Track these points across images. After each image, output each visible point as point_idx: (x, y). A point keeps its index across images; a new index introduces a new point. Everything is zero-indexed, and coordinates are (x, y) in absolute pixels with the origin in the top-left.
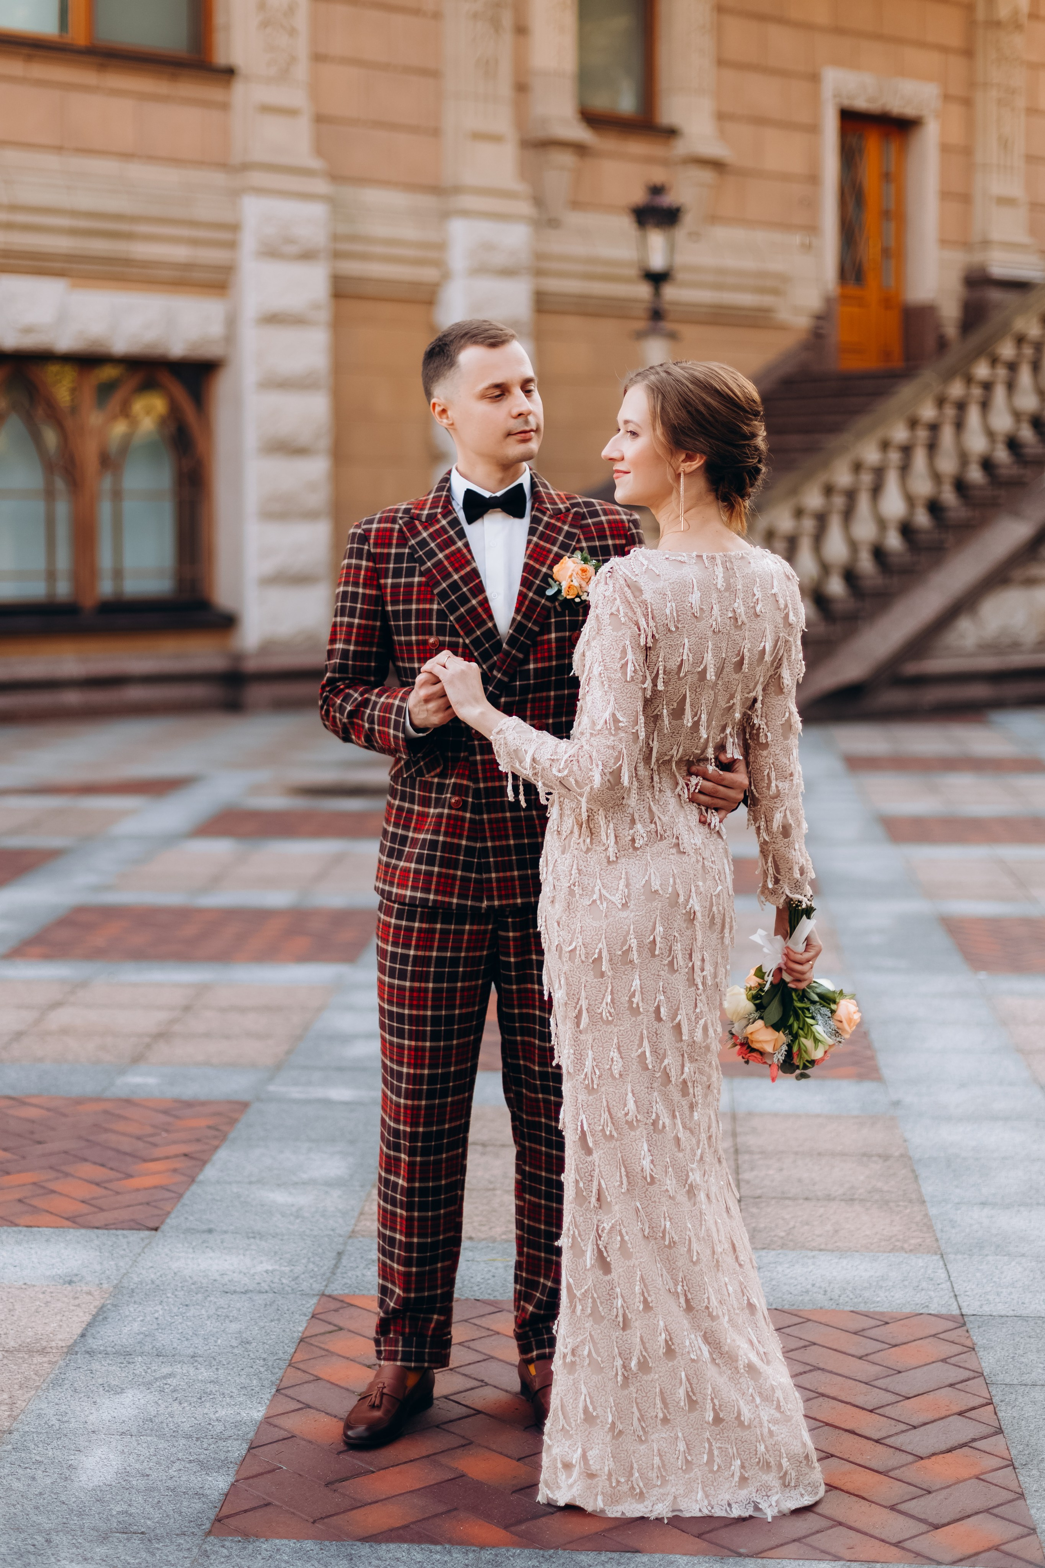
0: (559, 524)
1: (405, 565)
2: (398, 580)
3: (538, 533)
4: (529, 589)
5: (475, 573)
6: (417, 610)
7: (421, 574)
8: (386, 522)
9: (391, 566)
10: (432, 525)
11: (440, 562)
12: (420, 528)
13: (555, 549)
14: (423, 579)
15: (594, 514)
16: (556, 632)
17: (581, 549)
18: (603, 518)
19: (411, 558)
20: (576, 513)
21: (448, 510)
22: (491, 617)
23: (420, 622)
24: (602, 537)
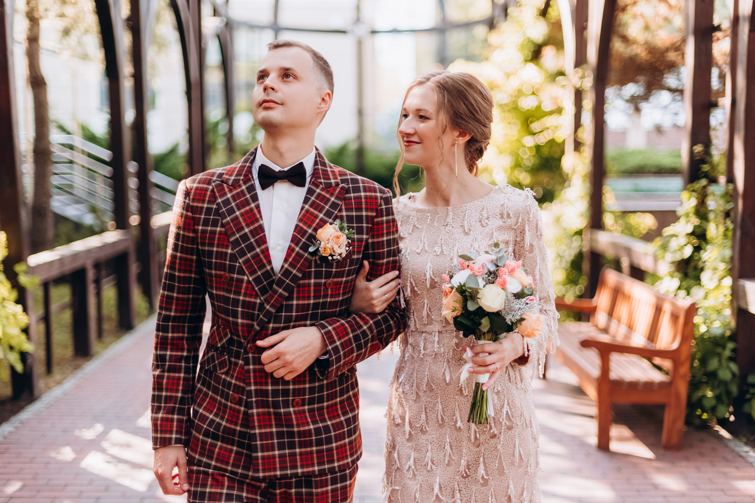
0: (328, 196)
1: (212, 217)
2: (206, 228)
3: (310, 201)
4: (297, 245)
5: (261, 229)
6: (217, 252)
7: (223, 226)
8: (203, 183)
9: (203, 216)
10: (235, 188)
11: (237, 218)
12: (227, 190)
13: (321, 215)
14: (223, 229)
15: (357, 190)
16: (315, 279)
17: (341, 218)
18: (363, 194)
19: (217, 212)
20: (342, 188)
21: (248, 178)
22: (270, 262)
23: (218, 261)
24: (359, 209)
